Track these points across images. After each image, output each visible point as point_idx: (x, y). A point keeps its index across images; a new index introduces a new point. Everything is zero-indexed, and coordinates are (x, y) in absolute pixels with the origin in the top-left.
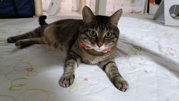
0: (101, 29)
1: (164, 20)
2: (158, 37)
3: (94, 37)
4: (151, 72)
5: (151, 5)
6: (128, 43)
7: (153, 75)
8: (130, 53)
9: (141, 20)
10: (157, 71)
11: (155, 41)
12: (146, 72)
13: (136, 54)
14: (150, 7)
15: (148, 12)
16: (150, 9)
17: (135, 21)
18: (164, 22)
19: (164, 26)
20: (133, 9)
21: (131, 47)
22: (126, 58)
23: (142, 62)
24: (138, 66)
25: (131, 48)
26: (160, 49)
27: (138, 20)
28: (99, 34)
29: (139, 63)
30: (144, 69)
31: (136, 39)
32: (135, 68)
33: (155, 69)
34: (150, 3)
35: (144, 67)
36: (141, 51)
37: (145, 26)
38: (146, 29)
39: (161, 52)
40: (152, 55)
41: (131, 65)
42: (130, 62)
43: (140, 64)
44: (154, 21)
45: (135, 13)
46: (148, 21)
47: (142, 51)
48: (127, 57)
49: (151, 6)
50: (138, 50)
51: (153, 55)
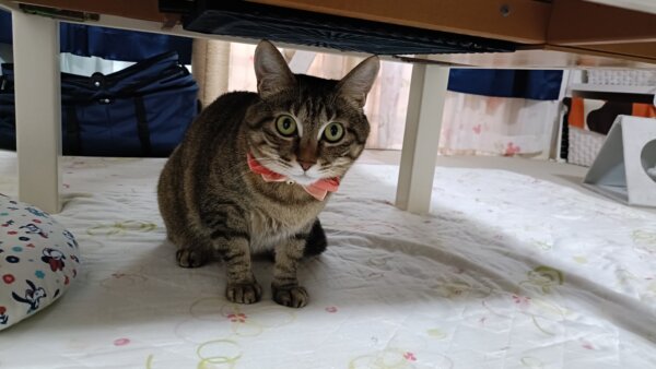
0: (311, 113)
1: (624, 186)
2: (611, 242)
3: (290, 139)
4: (604, 349)
5: (573, 132)
6: (516, 257)
7: (611, 358)
8: (527, 287)
9: (544, 183)
10: (622, 347)
11: (603, 254)
12: (588, 347)
13: (546, 292)
14: (571, 138)
15: (565, 155)
16: (571, 146)
17: (524, 183)
18: (624, 193)
19: (627, 205)
20: (511, 144)
21: (528, 269)
22: (518, 302)
23: (573, 317)
24: (562, 329)
25: (529, 273)
26: (623, 280)
27: (533, 180)
28: (304, 128)
29: (561, 319)
30: (581, 339)
31: (539, 243)
32: (552, 335)
33: (617, 343)
34: (570, 126)
35: (582, 334)
36: (561, 284)
37: (562, 203)
38: (566, 212)
39: (629, 290)
40: (599, 298)
41: (537, 325)
42: (533, 316)
43: (565, 322)
44: (590, 189)
45: (521, 155)
46: (568, 186)
47: (565, 284)
48: (522, 299)
49: (574, 136)
50: (552, 278)
51: (603, 300)
